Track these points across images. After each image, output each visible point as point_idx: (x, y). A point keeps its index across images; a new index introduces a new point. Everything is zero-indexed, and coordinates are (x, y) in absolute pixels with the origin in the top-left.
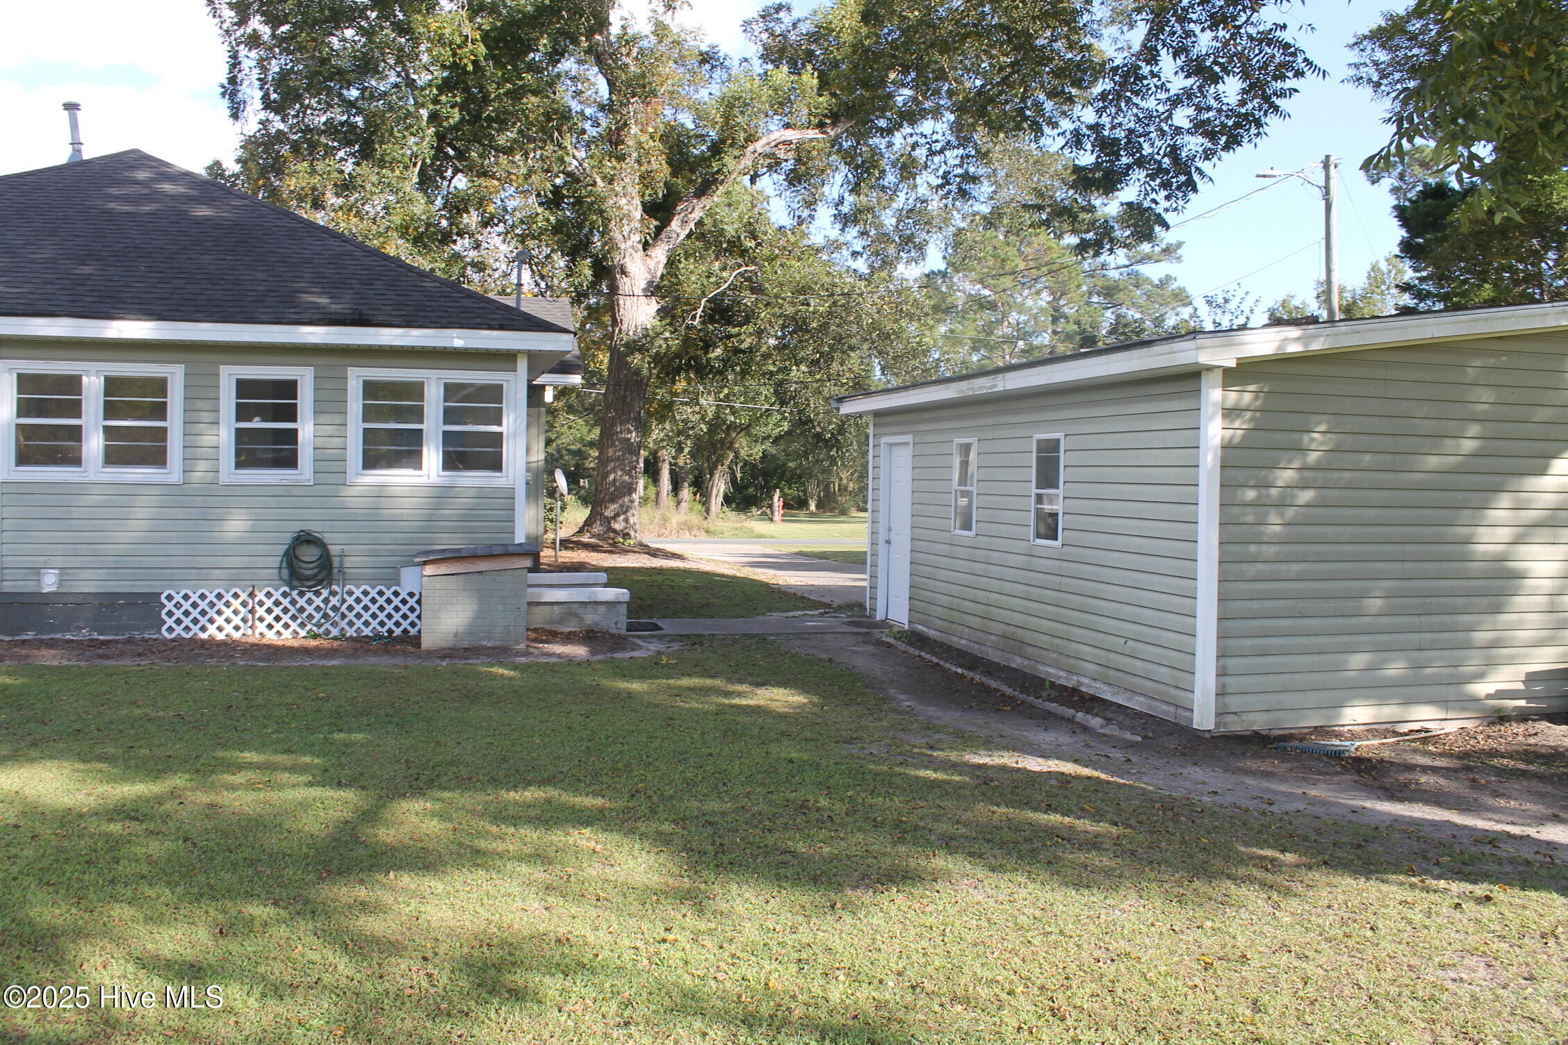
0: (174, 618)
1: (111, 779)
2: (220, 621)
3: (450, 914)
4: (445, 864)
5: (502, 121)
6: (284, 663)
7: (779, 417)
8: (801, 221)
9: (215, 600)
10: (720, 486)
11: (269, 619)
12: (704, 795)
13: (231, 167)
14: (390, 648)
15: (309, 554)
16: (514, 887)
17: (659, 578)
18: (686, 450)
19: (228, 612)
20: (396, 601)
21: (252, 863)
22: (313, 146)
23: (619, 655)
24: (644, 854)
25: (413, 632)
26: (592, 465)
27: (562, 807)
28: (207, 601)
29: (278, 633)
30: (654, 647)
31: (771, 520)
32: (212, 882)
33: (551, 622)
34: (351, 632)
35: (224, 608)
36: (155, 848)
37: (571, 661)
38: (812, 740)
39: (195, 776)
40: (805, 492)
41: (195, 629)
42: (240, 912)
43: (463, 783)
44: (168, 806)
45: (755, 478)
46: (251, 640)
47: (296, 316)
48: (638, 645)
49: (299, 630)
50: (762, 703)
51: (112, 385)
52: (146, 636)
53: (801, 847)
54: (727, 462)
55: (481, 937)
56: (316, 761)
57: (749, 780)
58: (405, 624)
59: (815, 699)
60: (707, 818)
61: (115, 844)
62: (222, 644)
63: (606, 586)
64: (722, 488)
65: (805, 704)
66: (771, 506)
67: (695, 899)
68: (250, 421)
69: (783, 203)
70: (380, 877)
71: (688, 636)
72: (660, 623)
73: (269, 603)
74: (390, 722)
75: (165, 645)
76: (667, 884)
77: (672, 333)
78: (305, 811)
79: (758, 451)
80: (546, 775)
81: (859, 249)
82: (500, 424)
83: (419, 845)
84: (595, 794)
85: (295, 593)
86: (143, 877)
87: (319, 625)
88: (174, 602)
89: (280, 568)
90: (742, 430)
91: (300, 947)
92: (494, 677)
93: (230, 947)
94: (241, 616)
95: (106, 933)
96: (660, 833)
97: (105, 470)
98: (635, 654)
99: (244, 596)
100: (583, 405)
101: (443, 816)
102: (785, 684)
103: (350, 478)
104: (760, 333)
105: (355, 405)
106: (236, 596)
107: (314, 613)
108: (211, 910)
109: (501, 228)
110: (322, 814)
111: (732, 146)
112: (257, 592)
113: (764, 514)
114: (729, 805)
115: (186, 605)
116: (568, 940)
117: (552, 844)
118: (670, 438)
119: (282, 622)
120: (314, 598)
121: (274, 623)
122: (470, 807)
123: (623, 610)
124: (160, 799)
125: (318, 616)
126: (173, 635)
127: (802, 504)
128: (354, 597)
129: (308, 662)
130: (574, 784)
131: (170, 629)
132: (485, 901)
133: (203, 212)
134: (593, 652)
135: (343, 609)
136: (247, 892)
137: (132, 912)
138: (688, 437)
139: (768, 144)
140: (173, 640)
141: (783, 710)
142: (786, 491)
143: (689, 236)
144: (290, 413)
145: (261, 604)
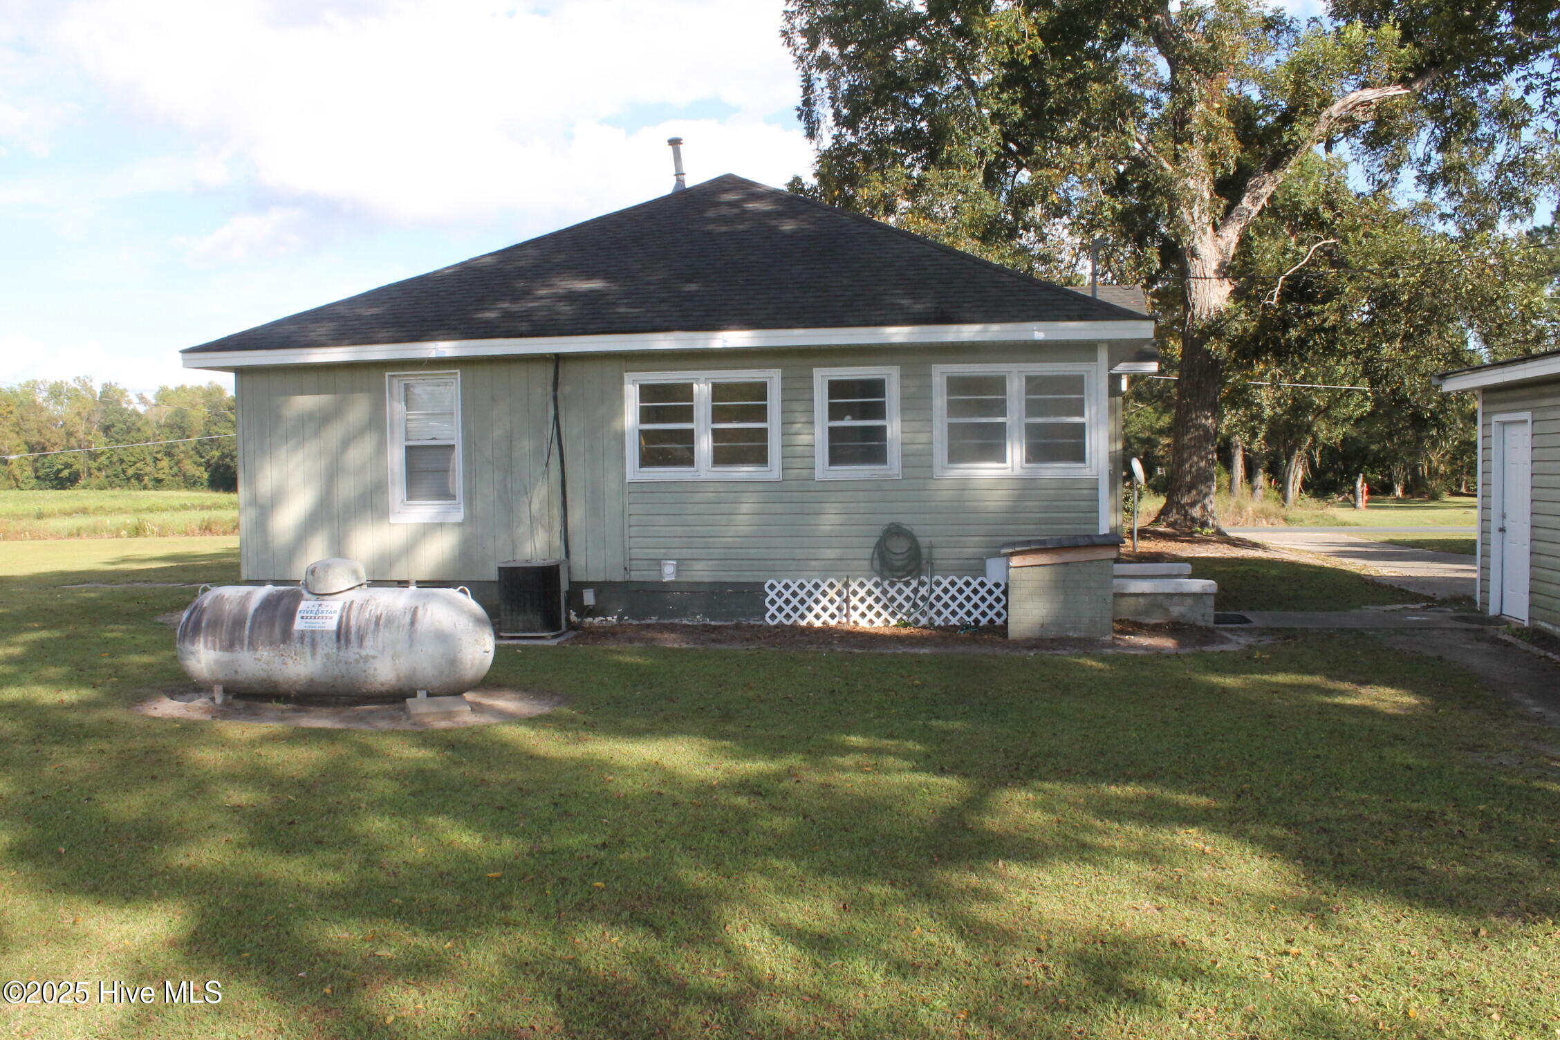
0: (776, 606)
1: (734, 756)
2: (817, 609)
3: (1060, 907)
4: (1052, 856)
5: (1063, 112)
6: (878, 651)
7: (1361, 397)
8: (1382, 186)
9: (813, 590)
10: (1297, 472)
11: (862, 608)
12: (1315, 800)
13: (810, 181)
14: (978, 637)
15: (899, 546)
16: (1124, 884)
17: (1242, 568)
18: (1261, 435)
19: (824, 601)
20: (983, 592)
21: (868, 842)
22: (883, 154)
23: (1208, 649)
24: (1257, 859)
25: (999, 622)
26: (1161, 453)
27: (1165, 804)
28: (806, 590)
29: (871, 621)
30: (1244, 641)
31: (1354, 506)
32: (832, 859)
33: (1138, 613)
34: (939, 621)
35: (821, 597)
36: (779, 823)
37: (1159, 653)
38: (1429, 745)
39: (808, 756)
40: (1390, 476)
41: (795, 616)
42: (860, 889)
43: (1064, 775)
44: (787, 784)
45: (1334, 462)
46: (846, 628)
47: (882, 318)
48: (1226, 638)
49: (890, 618)
50: (1368, 702)
51: (719, 391)
52: (752, 622)
53: (1431, 864)
54: (1305, 447)
55: (1094, 933)
56: (918, 747)
57: (1363, 785)
58: (991, 614)
59: (1428, 701)
60: (1321, 824)
61: (743, 816)
62: (820, 630)
63: (1190, 577)
64: (1300, 474)
65: (1416, 706)
66: (1353, 492)
67: (1319, 913)
68: (842, 419)
69: (1361, 167)
70: (990, 865)
71: (1278, 630)
72: (1248, 615)
73: (862, 593)
74: (985, 711)
75: (769, 631)
76: (1284, 892)
77: (1247, 315)
78: (913, 795)
79: (1338, 433)
80: (1145, 771)
81: (1449, 211)
82: (1082, 414)
83: (1026, 835)
84: (1201, 792)
85: (886, 583)
86: (770, 849)
87: (909, 614)
88: (776, 591)
89: (872, 559)
90: (1320, 412)
91: (918, 928)
92: (1083, 668)
93: (854, 922)
94: (836, 604)
95: (743, 897)
96: (1272, 838)
97: (714, 469)
98: (1225, 647)
99: (839, 586)
100: (1151, 392)
101: (1047, 808)
102: (1391, 683)
103: (937, 472)
104: (1343, 310)
105: (940, 401)
106: (832, 586)
107: (904, 603)
108: (834, 886)
109: (1066, 220)
110: (928, 799)
111: (1305, 113)
112: (851, 582)
113: (1346, 500)
114: (1344, 811)
115: (787, 594)
116: (1183, 943)
117: (1158, 842)
118: (1243, 423)
119: (874, 611)
120: (904, 588)
121: (867, 612)
122: (1071, 800)
123: (1211, 602)
124: (779, 777)
125: (907, 605)
126: (775, 622)
127: (1387, 489)
128: (942, 587)
129: (900, 650)
130: (1176, 782)
131: (773, 617)
132: (1095, 896)
133: (788, 226)
134: (1181, 645)
135: (932, 599)
136: (865, 871)
137: (763, 881)
138: (1262, 421)
139: (1345, 107)
140: (776, 627)
141: (1391, 711)
142: (1369, 475)
143: (1260, 213)
144: (878, 411)
145: (855, 593)
